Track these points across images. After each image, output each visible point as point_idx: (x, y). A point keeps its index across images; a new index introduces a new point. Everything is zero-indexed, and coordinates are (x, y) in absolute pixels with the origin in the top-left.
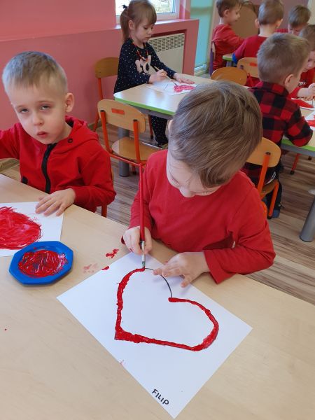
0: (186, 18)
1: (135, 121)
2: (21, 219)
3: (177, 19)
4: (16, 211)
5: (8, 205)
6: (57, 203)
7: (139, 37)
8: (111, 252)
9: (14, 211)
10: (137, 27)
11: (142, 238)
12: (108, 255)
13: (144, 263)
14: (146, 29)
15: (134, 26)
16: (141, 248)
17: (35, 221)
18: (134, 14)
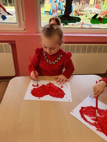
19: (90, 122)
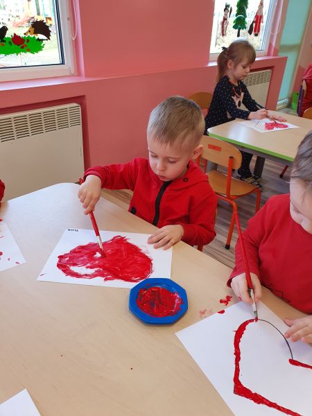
0: (274, 56)
1: (231, 158)
2: (134, 250)
3: (265, 56)
4: (129, 241)
5: (123, 235)
6: (167, 238)
7: (236, 76)
8: (224, 298)
9: (128, 241)
10: (235, 67)
11: (250, 286)
12: (221, 301)
13: (256, 312)
14: (244, 67)
15: (233, 65)
16: (250, 297)
17: (147, 254)
18: (234, 54)
19: (86, 275)
